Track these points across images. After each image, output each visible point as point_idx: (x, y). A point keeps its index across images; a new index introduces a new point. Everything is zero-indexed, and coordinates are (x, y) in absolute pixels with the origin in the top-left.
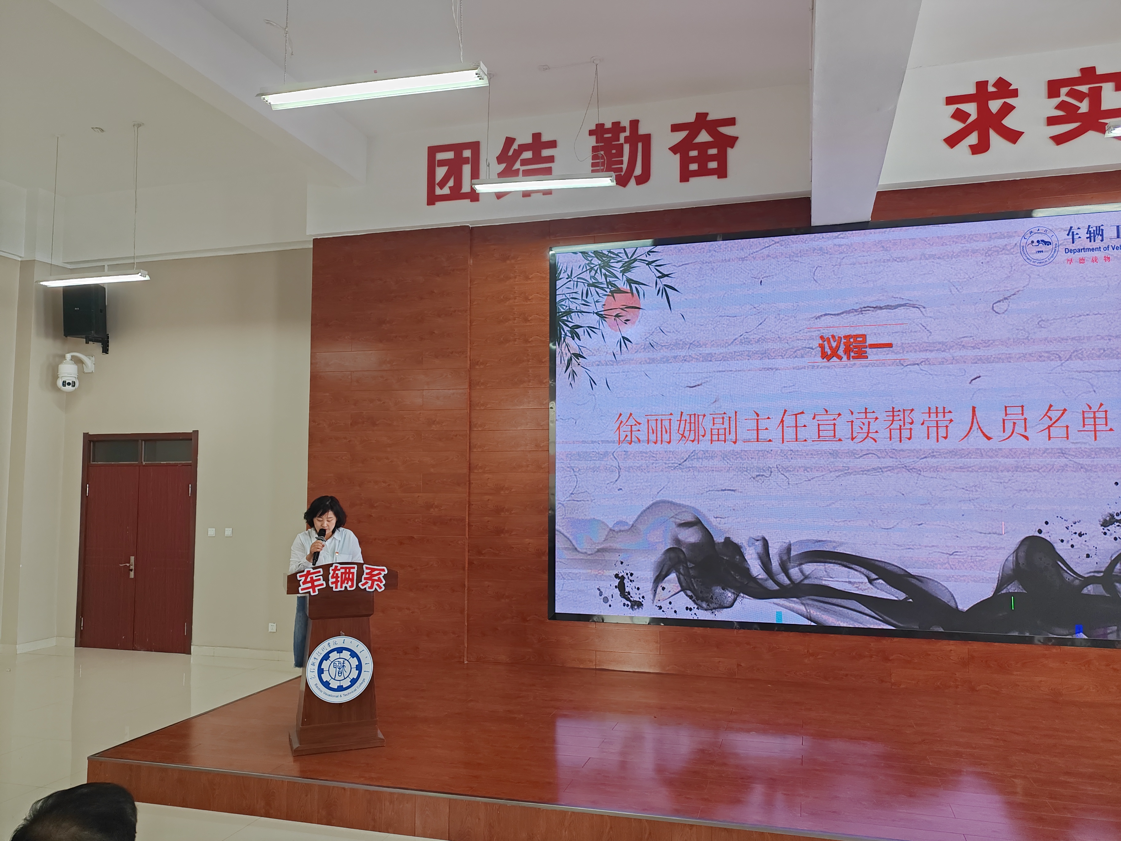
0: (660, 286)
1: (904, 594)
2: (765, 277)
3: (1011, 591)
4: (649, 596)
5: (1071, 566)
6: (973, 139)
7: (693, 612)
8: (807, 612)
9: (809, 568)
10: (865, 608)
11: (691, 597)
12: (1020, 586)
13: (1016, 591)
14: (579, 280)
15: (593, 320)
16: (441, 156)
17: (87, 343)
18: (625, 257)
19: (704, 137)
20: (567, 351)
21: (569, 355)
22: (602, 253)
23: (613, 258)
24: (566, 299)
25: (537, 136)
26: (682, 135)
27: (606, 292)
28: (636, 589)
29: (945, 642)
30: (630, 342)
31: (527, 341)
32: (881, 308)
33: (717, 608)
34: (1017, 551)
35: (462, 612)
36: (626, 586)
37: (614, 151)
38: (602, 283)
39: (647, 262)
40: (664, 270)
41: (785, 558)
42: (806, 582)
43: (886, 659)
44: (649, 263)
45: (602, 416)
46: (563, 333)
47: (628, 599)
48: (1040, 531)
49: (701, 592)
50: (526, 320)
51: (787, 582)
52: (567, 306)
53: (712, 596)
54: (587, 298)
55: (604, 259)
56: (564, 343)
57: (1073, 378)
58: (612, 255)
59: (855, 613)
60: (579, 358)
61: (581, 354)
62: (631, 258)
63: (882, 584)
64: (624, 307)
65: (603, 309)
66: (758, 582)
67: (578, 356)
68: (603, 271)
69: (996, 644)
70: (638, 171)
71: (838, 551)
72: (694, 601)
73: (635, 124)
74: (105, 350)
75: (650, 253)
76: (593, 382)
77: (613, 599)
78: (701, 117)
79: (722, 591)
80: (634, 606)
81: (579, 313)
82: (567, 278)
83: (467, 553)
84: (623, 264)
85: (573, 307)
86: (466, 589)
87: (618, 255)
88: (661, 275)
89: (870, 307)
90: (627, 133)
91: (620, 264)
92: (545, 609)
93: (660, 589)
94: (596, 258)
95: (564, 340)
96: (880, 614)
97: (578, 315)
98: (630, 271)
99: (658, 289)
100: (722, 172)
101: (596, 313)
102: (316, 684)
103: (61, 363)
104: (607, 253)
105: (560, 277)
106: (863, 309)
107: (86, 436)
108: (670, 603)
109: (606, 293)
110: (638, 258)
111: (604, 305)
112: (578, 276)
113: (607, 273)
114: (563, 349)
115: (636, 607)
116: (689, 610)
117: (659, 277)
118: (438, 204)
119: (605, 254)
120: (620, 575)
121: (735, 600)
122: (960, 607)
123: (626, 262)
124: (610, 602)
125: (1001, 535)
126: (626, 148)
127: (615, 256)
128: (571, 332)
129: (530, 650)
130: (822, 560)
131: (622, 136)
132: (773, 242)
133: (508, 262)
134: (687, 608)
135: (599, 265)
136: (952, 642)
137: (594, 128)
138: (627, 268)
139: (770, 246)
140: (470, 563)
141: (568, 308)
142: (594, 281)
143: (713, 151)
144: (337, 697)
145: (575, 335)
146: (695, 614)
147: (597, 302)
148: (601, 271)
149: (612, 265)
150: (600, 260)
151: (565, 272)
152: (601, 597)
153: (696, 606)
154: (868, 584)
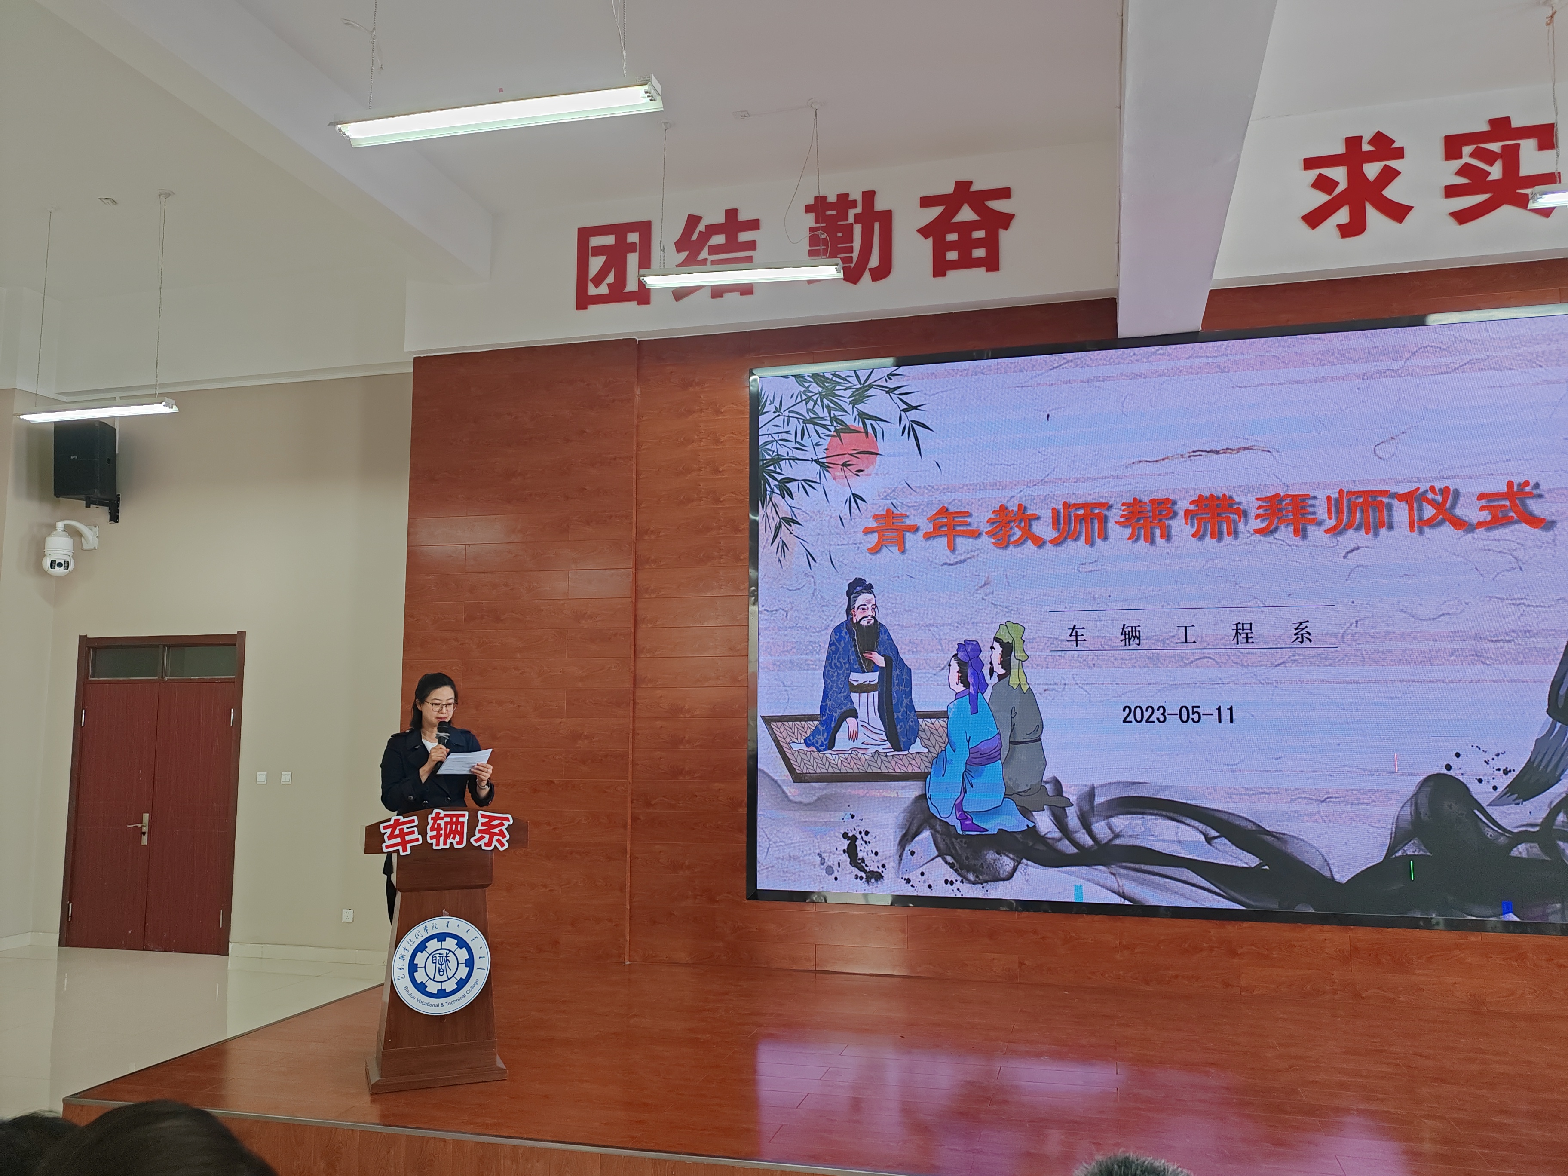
0: (906, 422)
1: (1258, 859)
2: (1053, 409)
3: (1409, 853)
4: (891, 865)
5: (1494, 817)
6: (1343, 216)
7: (955, 887)
8: (1119, 886)
9: (1120, 822)
10: (1202, 879)
11: (952, 866)
12: (1423, 847)
13: (1416, 853)
14: (791, 415)
15: (812, 471)
16: (596, 241)
17: (88, 506)
18: (856, 382)
19: (966, 214)
20: (775, 515)
21: (777, 519)
22: (824, 376)
23: (839, 384)
24: (773, 441)
25: (732, 214)
26: (935, 212)
27: (830, 431)
28: (873, 855)
29: (1317, 927)
30: (864, 501)
31: (717, 501)
32: (1217, 452)
33: (991, 881)
34: (1416, 795)
35: (622, 889)
36: (859, 849)
37: (840, 235)
38: (823, 419)
39: (887, 389)
40: (912, 400)
41: (1086, 808)
42: (1117, 842)
43: (1233, 953)
44: (890, 391)
45: (824, 606)
46: (768, 489)
47: (862, 869)
48: (1448, 767)
49: (967, 858)
50: (716, 471)
51: (1089, 842)
52: (774, 452)
53: (982, 864)
54: (802, 439)
55: (827, 385)
56: (771, 503)
57: (1489, 550)
58: (838, 380)
59: (1187, 886)
60: (792, 524)
61: (794, 518)
62: (864, 383)
63: (1225, 844)
64: (855, 452)
65: (825, 455)
66: (1047, 842)
67: (790, 521)
68: (826, 401)
69: (1390, 930)
70: (874, 261)
71: (1162, 797)
72: (956, 871)
73: (869, 196)
74: (114, 517)
75: (892, 377)
76: (810, 557)
77: (840, 869)
78: (963, 187)
79: (998, 856)
80: (871, 878)
81: (791, 461)
82: (774, 412)
83: (629, 804)
84: (854, 392)
85: (783, 452)
86: (628, 856)
87: (847, 380)
88: (906, 407)
89: (1202, 451)
90: (859, 210)
91: (850, 392)
92: (741, 883)
93: (907, 852)
94: (815, 384)
95: (770, 499)
96: (1222, 887)
97: (790, 463)
98: (863, 402)
99: (902, 426)
100: (992, 263)
101: (815, 461)
102: (406, 988)
103: (49, 534)
104: (831, 377)
105: (764, 411)
106: (1192, 454)
107: (83, 639)
108: (922, 874)
109: (829, 433)
110: (874, 384)
111: (826, 449)
112: (790, 409)
113: (831, 405)
114: (769, 511)
115: (873, 880)
116: (949, 885)
117: (903, 410)
118: (592, 308)
119: (828, 378)
120: (850, 835)
121: (1015, 869)
122: (1337, 877)
123: (857, 389)
124: (836, 874)
125: (1394, 772)
126: (858, 230)
127: (842, 381)
128: (779, 488)
129: (721, 944)
130: (1139, 810)
131: (852, 213)
132: (1065, 361)
133: (691, 389)
134: (946, 882)
135: (820, 393)
136: (1326, 927)
137: (812, 202)
138: (859, 397)
139: (1060, 366)
140: (634, 819)
141: (775, 454)
142: (813, 416)
143: (979, 234)
144: (437, 1006)
145: (784, 491)
146: (958, 889)
147: (817, 445)
148: (822, 402)
149: (837, 393)
150: (820, 386)
151: (772, 403)
152: (822, 867)
153: (959, 878)
154: (1206, 843)
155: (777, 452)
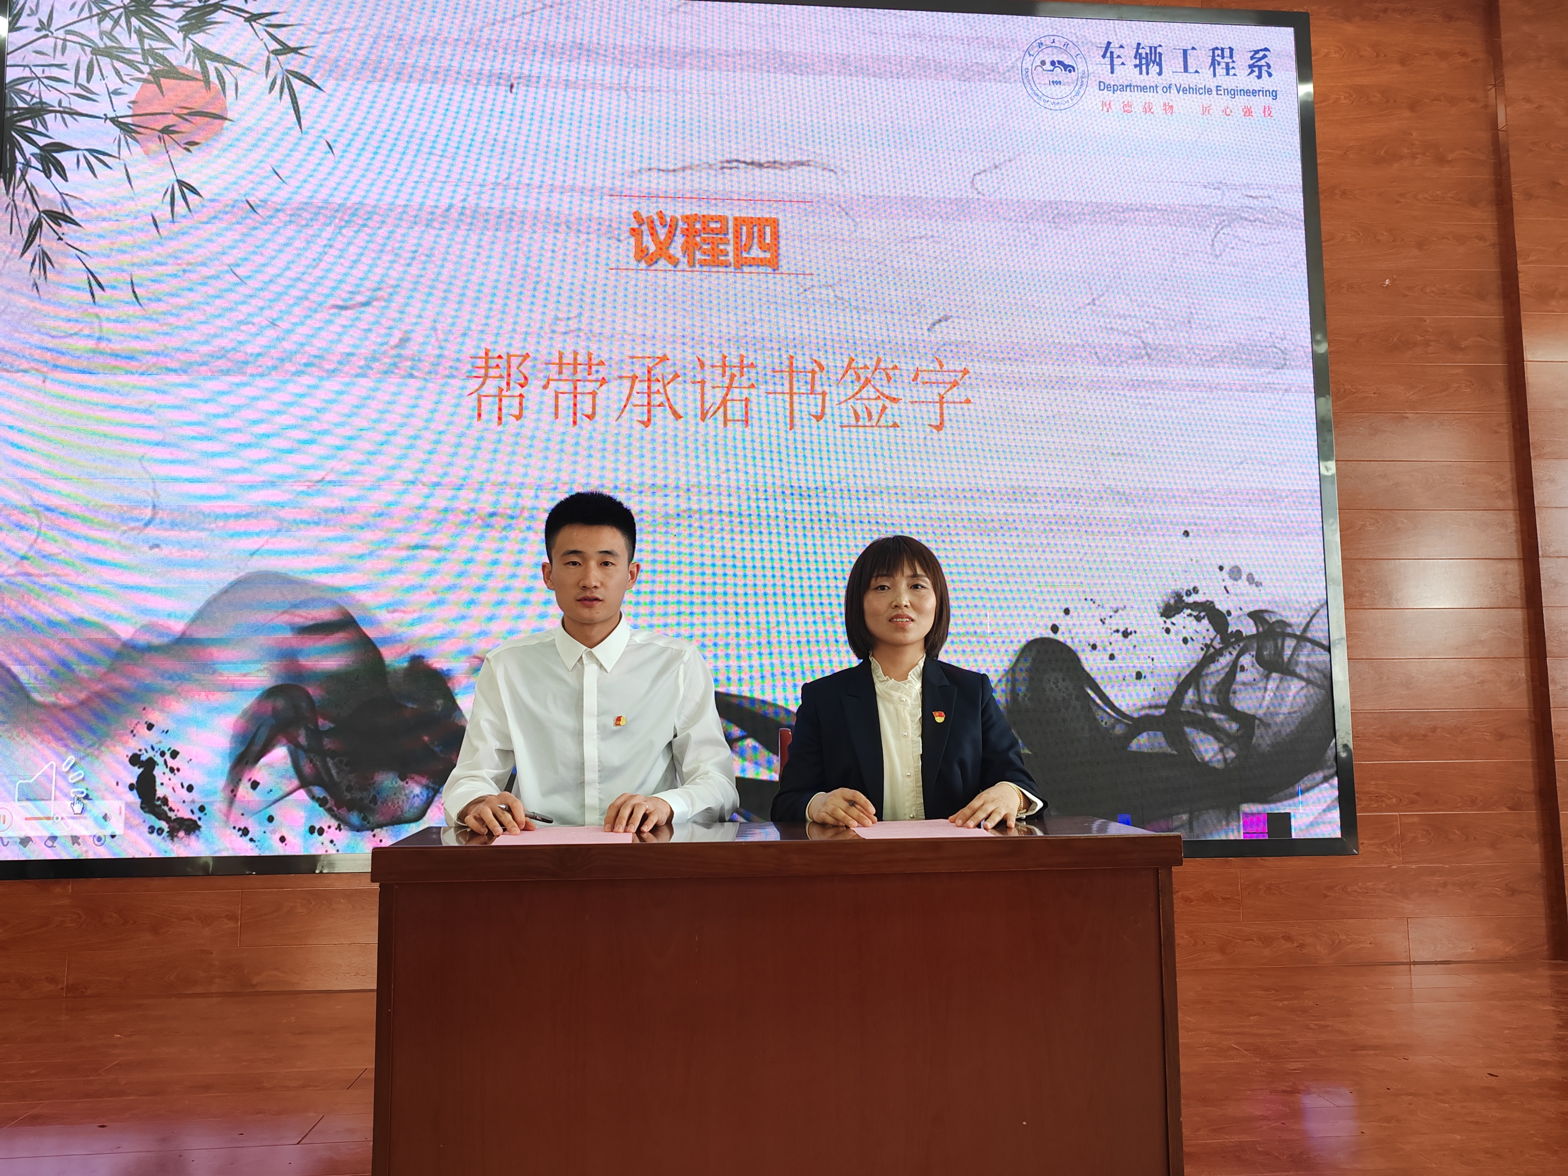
0: (277, 71)
2: (521, 76)
4: (217, 803)
5: (1111, 698)
7: (325, 837)
11: (322, 802)
12: (1019, 742)
14: (69, 37)
15: (102, 134)
20: (30, 205)
21: (34, 213)
27: (142, 72)
28: (184, 791)
30: (198, 194)
32: (760, 165)
33: (386, 825)
34: (1013, 669)
36: (158, 782)
38: (129, 51)
39: (246, 15)
40: (288, 37)
44: (253, 18)
46: (20, 159)
47: (161, 816)
48: (1055, 628)
49: (349, 789)
53: (374, 796)
54: (89, 81)
56: (23, 184)
60: (63, 223)
61: (67, 213)
62: (207, 2)
64: (186, 111)
65: (130, 112)
67: (57, 217)
68: (135, 22)
76: (95, 282)
77: (121, 819)
79: (399, 782)
80: (178, 831)
81: (66, 116)
82: (38, 30)
84: (188, 12)
85: (51, 98)
88: (278, 47)
89: (740, 162)
91: (179, 12)
93: (245, 784)
95: (23, 176)
97: (63, 119)
98: (203, 31)
99: (270, 80)
101: (112, 120)
105: (19, 25)
106: (726, 165)
108: (270, 819)
109: (139, 75)
110: (225, 4)
111: (133, 102)
112: (68, 28)
113: (145, 29)
115: (181, 832)
116: (316, 834)
117: (273, 52)
121: (429, 803)
123: (194, 9)
125: (985, 637)
128: (42, 159)
134: (311, 830)
135: (125, 7)
138: (197, 21)
139: (534, 11)
141: (35, 100)
142: (109, 43)
145: (50, 166)
146: (332, 841)
147: (116, 92)
148: (128, 22)
149: (157, 9)
151: (33, 13)
153: (334, 823)
155: (40, 98)
